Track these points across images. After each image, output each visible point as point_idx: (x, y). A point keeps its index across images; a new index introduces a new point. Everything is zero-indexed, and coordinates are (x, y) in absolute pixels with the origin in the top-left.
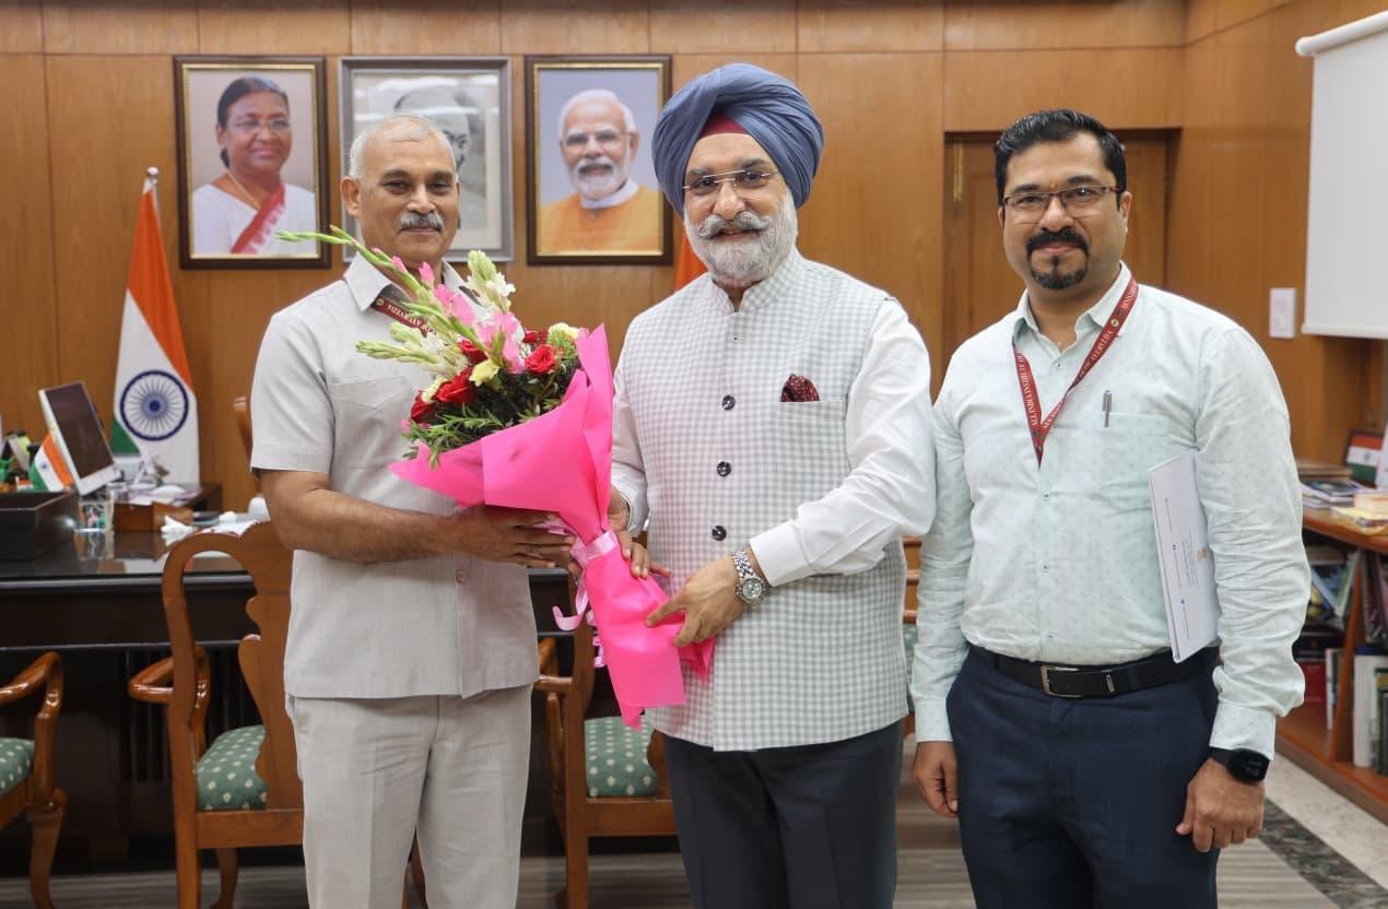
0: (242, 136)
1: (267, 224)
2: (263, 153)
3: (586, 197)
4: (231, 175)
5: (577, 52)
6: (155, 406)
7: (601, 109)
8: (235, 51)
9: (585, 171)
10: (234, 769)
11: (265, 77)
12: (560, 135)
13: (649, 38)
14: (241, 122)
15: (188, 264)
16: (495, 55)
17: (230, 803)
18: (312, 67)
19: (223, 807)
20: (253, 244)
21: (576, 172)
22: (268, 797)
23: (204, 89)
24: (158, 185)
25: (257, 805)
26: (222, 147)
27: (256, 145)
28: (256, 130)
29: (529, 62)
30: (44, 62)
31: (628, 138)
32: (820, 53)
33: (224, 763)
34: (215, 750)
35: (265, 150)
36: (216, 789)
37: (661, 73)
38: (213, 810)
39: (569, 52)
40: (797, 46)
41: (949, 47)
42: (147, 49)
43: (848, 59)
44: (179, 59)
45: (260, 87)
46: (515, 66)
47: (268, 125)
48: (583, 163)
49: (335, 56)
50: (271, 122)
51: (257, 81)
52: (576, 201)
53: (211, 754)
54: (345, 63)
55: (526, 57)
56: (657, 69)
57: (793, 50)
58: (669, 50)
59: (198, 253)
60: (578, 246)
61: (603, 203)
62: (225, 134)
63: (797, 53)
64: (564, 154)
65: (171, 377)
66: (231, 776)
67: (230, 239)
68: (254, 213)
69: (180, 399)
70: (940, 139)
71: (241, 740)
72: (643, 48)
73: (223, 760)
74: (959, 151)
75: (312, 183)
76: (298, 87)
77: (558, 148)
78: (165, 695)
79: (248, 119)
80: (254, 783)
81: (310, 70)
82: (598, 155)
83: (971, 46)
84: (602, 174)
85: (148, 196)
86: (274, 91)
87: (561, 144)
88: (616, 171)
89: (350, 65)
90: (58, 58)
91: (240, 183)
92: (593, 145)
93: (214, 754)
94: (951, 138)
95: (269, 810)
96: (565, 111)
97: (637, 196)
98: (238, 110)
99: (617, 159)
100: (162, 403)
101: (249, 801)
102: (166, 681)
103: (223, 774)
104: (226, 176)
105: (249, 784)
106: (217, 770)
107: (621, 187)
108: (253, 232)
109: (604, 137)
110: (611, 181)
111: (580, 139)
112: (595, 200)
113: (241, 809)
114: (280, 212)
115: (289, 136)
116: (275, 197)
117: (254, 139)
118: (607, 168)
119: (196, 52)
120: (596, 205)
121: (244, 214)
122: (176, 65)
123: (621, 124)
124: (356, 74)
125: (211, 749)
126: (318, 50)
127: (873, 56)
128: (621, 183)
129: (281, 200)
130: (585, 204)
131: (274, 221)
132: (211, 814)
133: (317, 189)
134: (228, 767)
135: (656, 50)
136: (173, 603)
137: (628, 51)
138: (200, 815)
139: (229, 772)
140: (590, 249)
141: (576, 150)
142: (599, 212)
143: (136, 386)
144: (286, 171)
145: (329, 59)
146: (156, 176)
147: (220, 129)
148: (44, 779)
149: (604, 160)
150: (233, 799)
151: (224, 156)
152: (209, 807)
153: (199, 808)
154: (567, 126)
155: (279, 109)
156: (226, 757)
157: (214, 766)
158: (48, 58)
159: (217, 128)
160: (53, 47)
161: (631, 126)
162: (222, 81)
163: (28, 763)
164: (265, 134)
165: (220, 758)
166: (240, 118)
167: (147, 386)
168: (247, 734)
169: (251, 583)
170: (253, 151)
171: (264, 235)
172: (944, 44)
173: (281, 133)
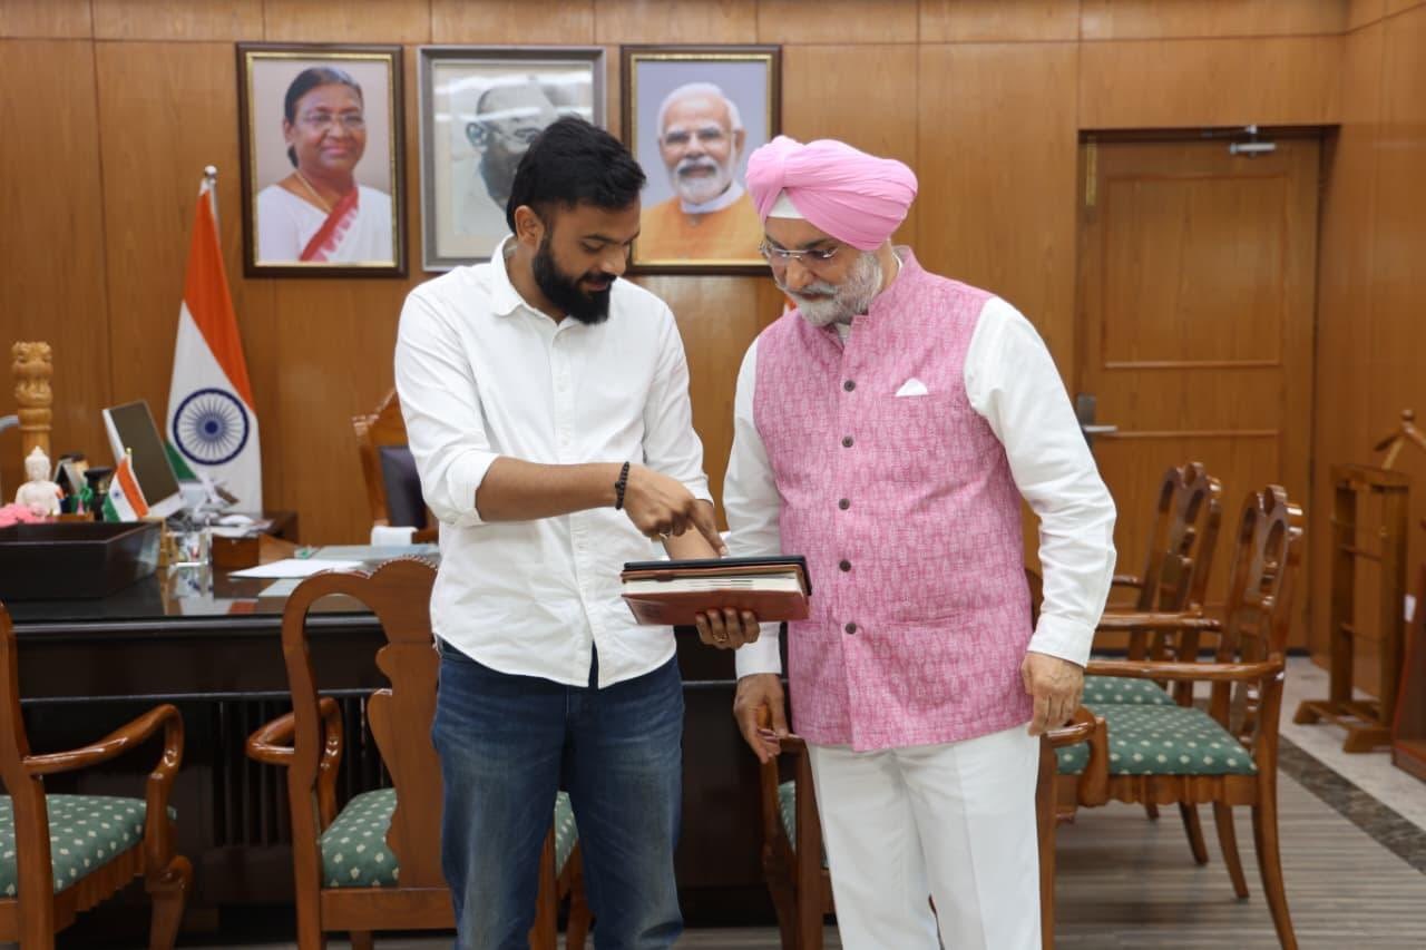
0: (311, 132)
1: (338, 228)
2: (334, 151)
3: (687, 201)
4: (299, 176)
5: (678, 42)
6: (211, 428)
7: (703, 105)
8: (302, 38)
9: (686, 172)
10: (362, 840)
11: (337, 68)
12: (660, 133)
13: (757, 28)
14: (311, 116)
15: (253, 272)
16: (589, 45)
17: (357, 880)
18: (388, 57)
19: (349, 884)
20: (325, 252)
21: (676, 175)
22: (400, 873)
23: (271, 80)
24: (216, 186)
25: (388, 883)
26: (290, 144)
27: (327, 142)
28: (327, 126)
29: (626, 52)
30: (94, 48)
31: (734, 137)
32: (946, 43)
33: (355, 832)
34: (345, 817)
35: (337, 148)
36: (343, 863)
37: (769, 64)
38: (340, 887)
39: (670, 41)
40: (918, 34)
41: (1086, 36)
42: (207, 36)
43: (975, 50)
44: (242, 46)
45: (331, 78)
46: (610, 57)
47: (340, 121)
48: (684, 164)
49: (411, 44)
50: (344, 117)
51: (327, 72)
52: (676, 204)
53: (342, 820)
54: (424, 52)
55: (623, 47)
56: (764, 61)
57: (913, 38)
58: (779, 39)
59: (264, 259)
60: (678, 253)
61: (705, 208)
62: (293, 131)
63: (918, 43)
64: (663, 153)
65: (230, 396)
66: (360, 848)
67: (298, 245)
68: (323, 217)
69: (240, 420)
70: (1073, 138)
71: (374, 806)
72: (751, 38)
73: (353, 829)
74: (1093, 151)
75: (387, 185)
76: (373, 78)
77: (656, 148)
78: (285, 756)
79: (318, 114)
80: (386, 855)
81: (386, 60)
82: (701, 155)
83: (1109, 35)
84: (704, 176)
85: (205, 198)
86: (346, 83)
87: (660, 142)
88: (719, 173)
89: (431, 54)
90: (109, 45)
91: (310, 183)
92: (695, 144)
93: (343, 821)
94: (1085, 136)
95: (400, 889)
96: (665, 105)
97: (743, 200)
98: (307, 104)
99: (721, 159)
100: (220, 426)
101: (379, 878)
102: (286, 739)
103: (351, 846)
104: (294, 177)
105: (380, 858)
106: (345, 840)
107: (725, 190)
108: (324, 237)
109: (707, 135)
110: (715, 183)
111: (681, 138)
112: (697, 204)
113: (370, 886)
114: (353, 216)
115: (363, 132)
116: (347, 200)
117: (324, 136)
118: (710, 170)
119: (261, 39)
120: (697, 210)
121: (312, 218)
122: (240, 53)
123: (726, 122)
124: (437, 65)
125: (341, 815)
126: (396, 38)
127: (1002, 47)
128: (724, 187)
129: (353, 203)
130: (686, 208)
131: (346, 226)
132: (337, 891)
133: (394, 191)
134: (357, 838)
135: (765, 39)
136: (294, 649)
137: (734, 41)
138: (325, 893)
139: (358, 844)
140: (691, 257)
141: (676, 149)
142: (701, 217)
143: (191, 405)
144: (360, 171)
145: (407, 48)
146: (213, 176)
147: (287, 124)
148: (156, 849)
149: (706, 161)
150: (361, 874)
151: (292, 153)
152: (335, 883)
153: (323, 883)
154: (667, 123)
155: (352, 103)
156: (356, 825)
157: (343, 836)
158: (98, 45)
159: (284, 124)
160: (104, 32)
161: (737, 124)
162: (290, 70)
163: (139, 829)
164: (337, 131)
165: (349, 826)
166: (309, 112)
167: (203, 405)
168: (383, 799)
169: (378, 626)
170: (324, 149)
171: (336, 241)
172: (1080, 33)
173: (354, 130)
